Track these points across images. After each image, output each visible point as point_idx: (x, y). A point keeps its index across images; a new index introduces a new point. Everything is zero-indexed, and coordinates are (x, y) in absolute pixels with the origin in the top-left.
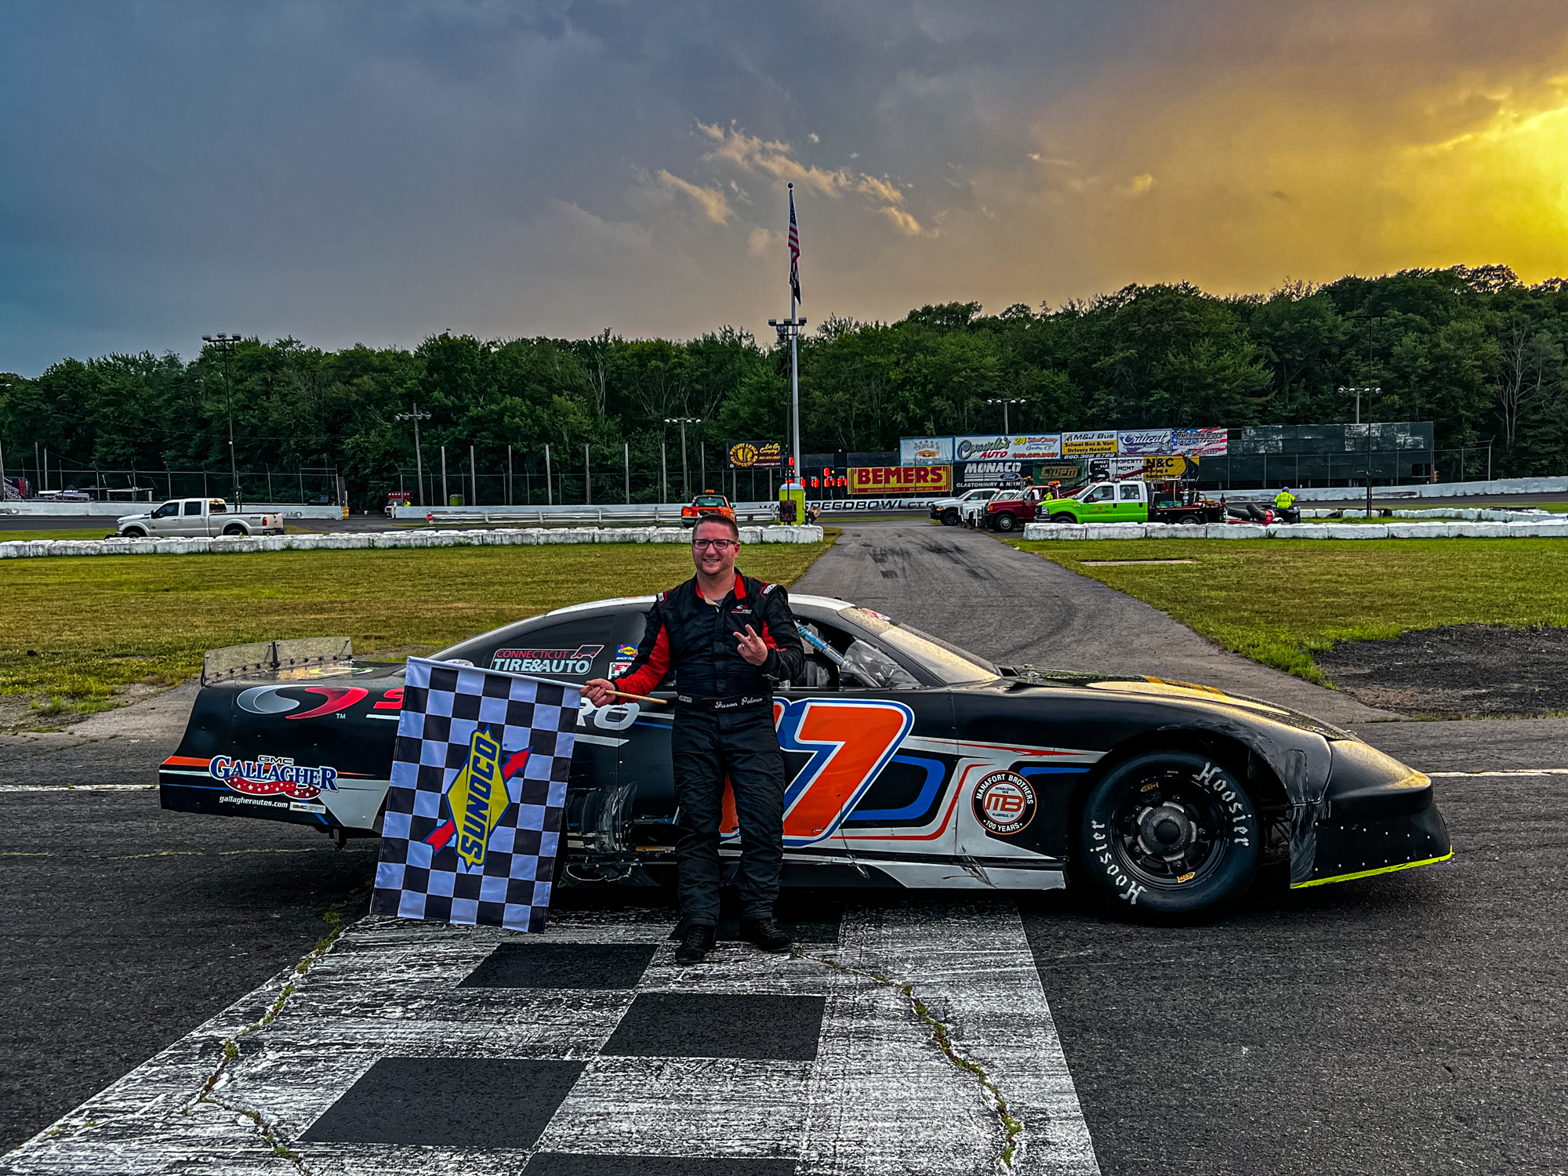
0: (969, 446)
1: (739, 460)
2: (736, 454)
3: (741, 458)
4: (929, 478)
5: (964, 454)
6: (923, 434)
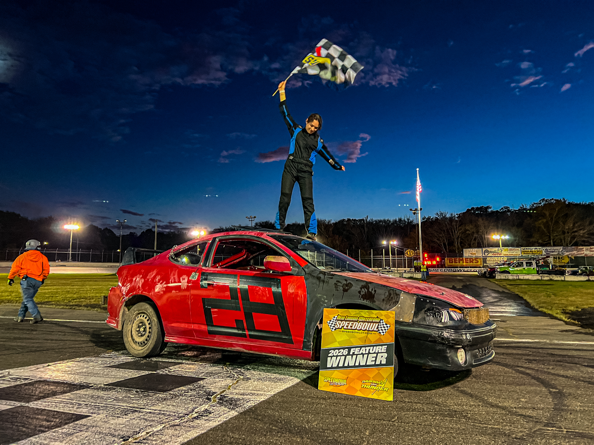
0: (488, 251)
1: (408, 255)
2: (407, 253)
3: (409, 254)
4: (474, 262)
5: (486, 254)
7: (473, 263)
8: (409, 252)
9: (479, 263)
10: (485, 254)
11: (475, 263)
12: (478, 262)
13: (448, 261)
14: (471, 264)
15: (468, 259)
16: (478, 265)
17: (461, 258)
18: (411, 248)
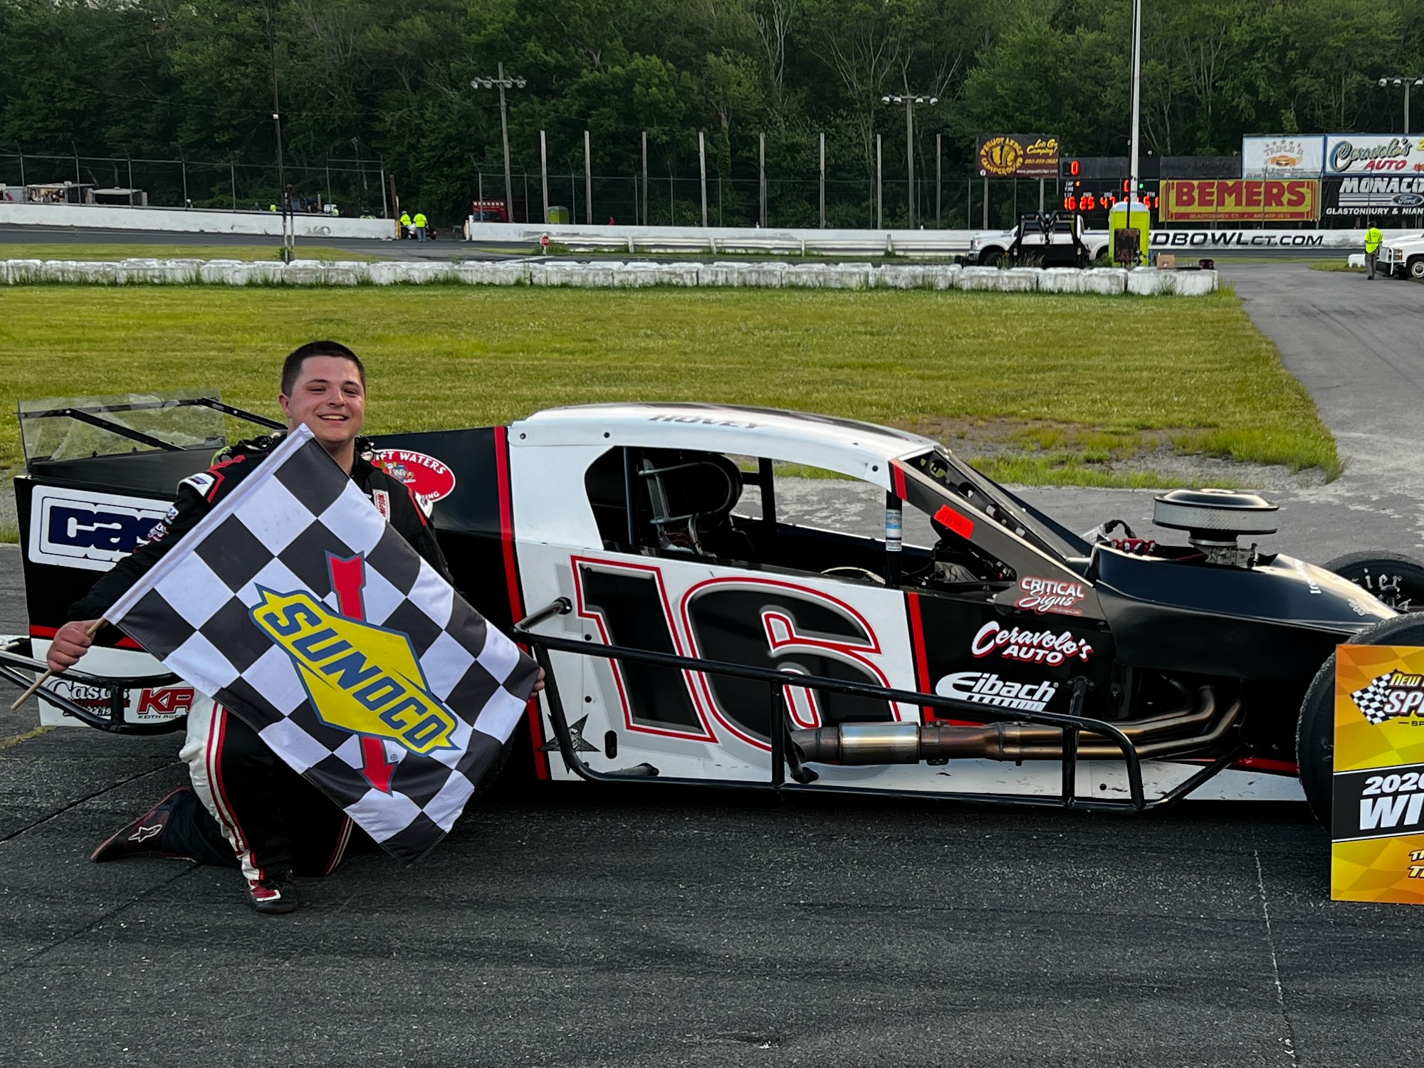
0: (1348, 151)
1: (994, 164)
2: (990, 155)
3: (997, 160)
4: (1285, 199)
5: (1341, 163)
6: (1276, 129)
7: (1280, 203)
8: (997, 152)
9: (1304, 208)
10: (1334, 162)
11: (1290, 203)
12: (1301, 199)
13: (1173, 194)
14: (1274, 208)
15: (1258, 185)
16: (1301, 214)
17: (1230, 183)
18: (1006, 133)
